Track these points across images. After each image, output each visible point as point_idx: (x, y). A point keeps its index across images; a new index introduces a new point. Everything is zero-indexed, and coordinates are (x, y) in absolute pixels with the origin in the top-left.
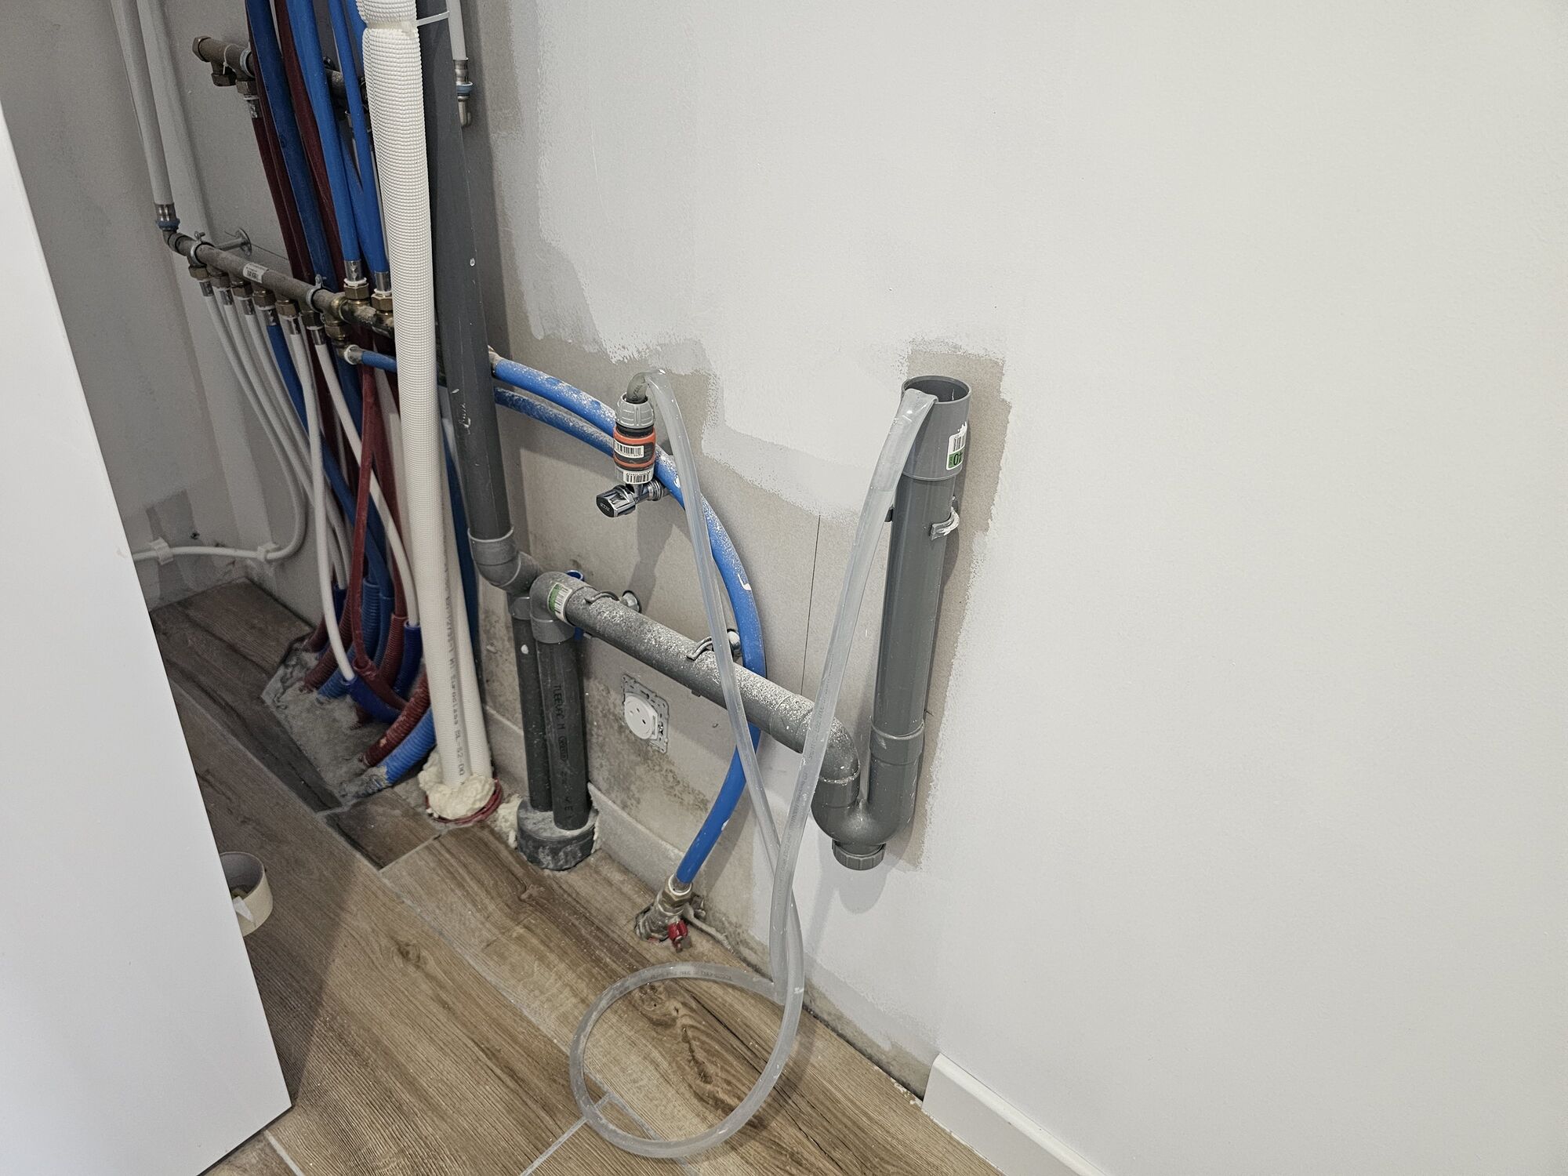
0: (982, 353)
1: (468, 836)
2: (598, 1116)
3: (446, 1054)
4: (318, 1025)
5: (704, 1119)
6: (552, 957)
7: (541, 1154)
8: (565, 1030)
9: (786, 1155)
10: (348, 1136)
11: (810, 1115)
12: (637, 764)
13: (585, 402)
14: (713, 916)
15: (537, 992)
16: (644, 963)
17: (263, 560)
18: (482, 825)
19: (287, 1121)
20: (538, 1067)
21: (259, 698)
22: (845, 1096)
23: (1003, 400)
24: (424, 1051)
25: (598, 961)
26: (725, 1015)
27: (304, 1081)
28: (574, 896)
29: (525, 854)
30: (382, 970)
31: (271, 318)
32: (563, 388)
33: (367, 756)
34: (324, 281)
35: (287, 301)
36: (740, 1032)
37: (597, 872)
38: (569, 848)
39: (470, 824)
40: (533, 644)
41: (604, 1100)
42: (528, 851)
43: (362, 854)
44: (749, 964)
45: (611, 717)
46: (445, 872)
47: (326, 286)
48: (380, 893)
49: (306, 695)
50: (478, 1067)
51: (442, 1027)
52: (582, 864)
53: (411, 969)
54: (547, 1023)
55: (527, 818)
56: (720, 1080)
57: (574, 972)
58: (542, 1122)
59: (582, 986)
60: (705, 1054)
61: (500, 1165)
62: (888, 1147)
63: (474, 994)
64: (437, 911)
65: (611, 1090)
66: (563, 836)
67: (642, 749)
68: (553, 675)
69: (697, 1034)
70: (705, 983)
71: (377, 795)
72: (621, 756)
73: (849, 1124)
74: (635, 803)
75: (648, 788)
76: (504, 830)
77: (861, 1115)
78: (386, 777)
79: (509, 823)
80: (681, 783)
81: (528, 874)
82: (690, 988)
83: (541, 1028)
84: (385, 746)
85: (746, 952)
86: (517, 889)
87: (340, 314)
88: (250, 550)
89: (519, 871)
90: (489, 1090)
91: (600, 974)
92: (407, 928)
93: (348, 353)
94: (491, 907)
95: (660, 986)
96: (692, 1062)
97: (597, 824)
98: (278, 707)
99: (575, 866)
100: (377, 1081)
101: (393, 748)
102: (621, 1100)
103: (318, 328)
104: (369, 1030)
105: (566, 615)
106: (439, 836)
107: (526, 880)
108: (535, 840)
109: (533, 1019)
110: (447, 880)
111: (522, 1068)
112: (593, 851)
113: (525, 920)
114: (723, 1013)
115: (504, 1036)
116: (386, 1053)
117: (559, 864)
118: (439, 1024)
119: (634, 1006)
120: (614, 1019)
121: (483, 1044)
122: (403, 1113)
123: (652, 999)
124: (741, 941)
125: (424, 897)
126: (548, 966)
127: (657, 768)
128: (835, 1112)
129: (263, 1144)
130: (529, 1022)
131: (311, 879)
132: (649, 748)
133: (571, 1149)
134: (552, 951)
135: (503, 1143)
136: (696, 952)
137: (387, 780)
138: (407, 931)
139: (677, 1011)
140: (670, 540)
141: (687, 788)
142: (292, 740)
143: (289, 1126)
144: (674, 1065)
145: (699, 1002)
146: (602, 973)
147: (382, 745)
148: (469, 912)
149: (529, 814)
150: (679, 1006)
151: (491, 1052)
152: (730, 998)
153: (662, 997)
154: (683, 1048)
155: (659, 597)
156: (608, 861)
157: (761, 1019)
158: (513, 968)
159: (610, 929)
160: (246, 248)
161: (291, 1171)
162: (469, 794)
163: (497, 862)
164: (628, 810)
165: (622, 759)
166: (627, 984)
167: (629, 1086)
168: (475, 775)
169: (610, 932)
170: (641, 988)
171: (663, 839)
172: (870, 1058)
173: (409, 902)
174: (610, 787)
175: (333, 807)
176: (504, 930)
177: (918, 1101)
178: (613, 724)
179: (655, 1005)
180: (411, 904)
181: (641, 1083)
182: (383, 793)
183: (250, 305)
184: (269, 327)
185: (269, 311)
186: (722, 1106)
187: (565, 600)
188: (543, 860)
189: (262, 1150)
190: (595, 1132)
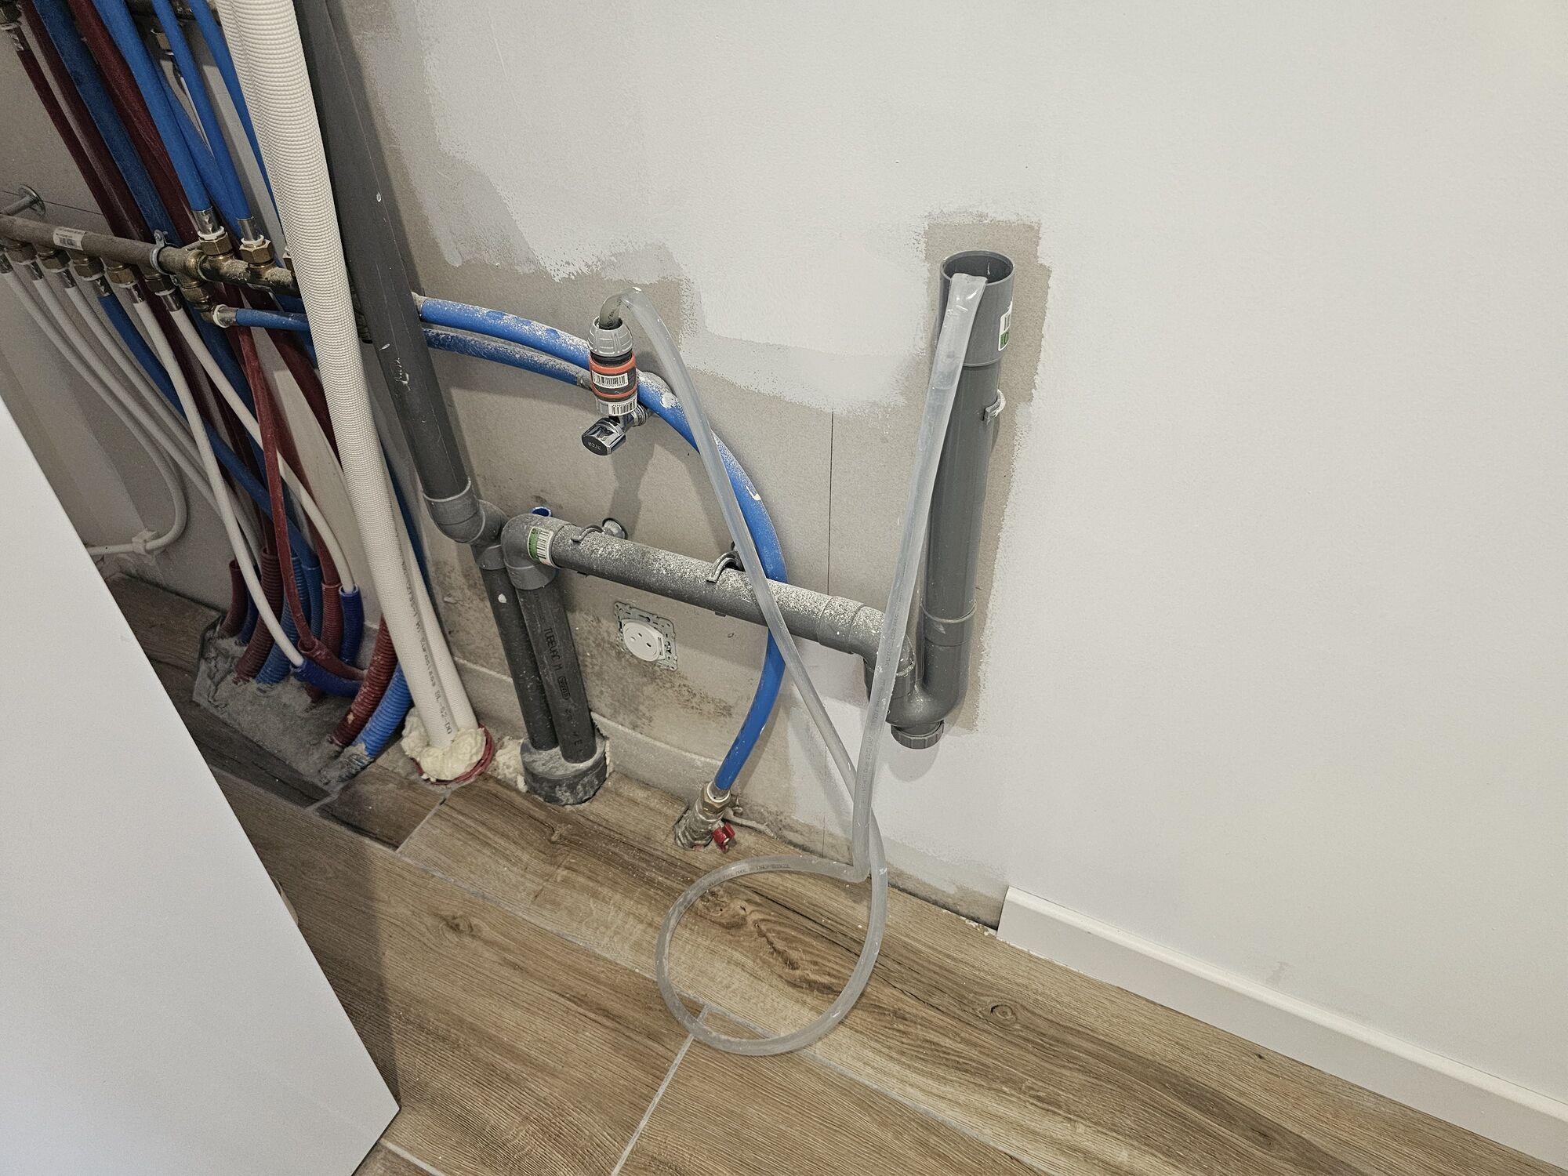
0: (1013, 218)
1: (475, 792)
2: (707, 1031)
3: (533, 1013)
4: (394, 1023)
5: (804, 1003)
6: (605, 891)
7: (662, 1081)
8: (644, 958)
9: (890, 1015)
10: (466, 1120)
11: (900, 971)
12: (644, 684)
13: (540, 333)
14: (750, 810)
15: (602, 929)
16: (697, 872)
17: (142, 552)
18: (485, 777)
19: (400, 1125)
20: (629, 1000)
21: (191, 701)
22: (924, 945)
23: (1041, 265)
24: (511, 1017)
25: (650, 882)
26: (791, 901)
27: (400, 1080)
28: (604, 824)
29: (540, 795)
30: (437, 949)
31: (102, 289)
32: (509, 320)
33: (337, 736)
34: (166, 236)
35: (121, 266)
36: (809, 912)
37: (619, 795)
38: (586, 780)
39: (472, 780)
40: (512, 592)
41: (705, 1012)
42: (544, 793)
43: (371, 838)
44: (796, 845)
45: (606, 645)
46: (463, 834)
47: (170, 242)
48: (405, 874)
49: (243, 686)
50: (571, 1017)
51: (520, 989)
52: (601, 791)
53: (467, 940)
54: (625, 957)
55: (534, 761)
56: (806, 963)
57: (631, 899)
58: (652, 1050)
59: (643, 910)
60: (784, 942)
61: (627, 1103)
62: (978, 980)
63: (540, 948)
64: (472, 876)
65: (707, 1001)
66: (577, 770)
67: (649, 671)
68: (542, 619)
69: (770, 925)
70: (760, 875)
71: (362, 773)
72: (623, 681)
73: (937, 969)
74: (646, 722)
75: (661, 705)
76: (509, 776)
77: (945, 959)
78: (367, 753)
79: (512, 769)
80: (698, 695)
81: (550, 814)
82: (750, 885)
83: (618, 962)
84: (353, 721)
85: (791, 836)
86: (545, 833)
87: (201, 274)
88: (124, 543)
89: (540, 814)
90: (590, 1035)
91: (658, 894)
92: (447, 902)
93: (218, 316)
94: (525, 857)
95: (719, 891)
96: (775, 954)
97: (608, 749)
98: (217, 706)
99: (594, 795)
100: (476, 1060)
101: (365, 721)
102: (720, 1008)
103: (171, 292)
104: (447, 1012)
105: (553, 559)
106: (445, 800)
107: (551, 822)
108: (549, 781)
109: (607, 956)
110: (470, 843)
111: (614, 1005)
112: (607, 776)
113: (565, 862)
114: (787, 899)
115: (585, 980)
116: (473, 1029)
117: (579, 797)
118: (516, 986)
119: (701, 916)
120: (686, 934)
121: (567, 993)
122: (515, 1083)
123: (716, 905)
124: (784, 827)
125: (454, 865)
126: (603, 900)
127: (668, 685)
128: (921, 962)
129: (383, 1153)
130: (605, 959)
131: (327, 879)
132: (656, 668)
133: (689, 1068)
134: (602, 885)
135: (622, 1082)
136: (742, 848)
137: (367, 756)
138: (448, 904)
139: (745, 910)
140: (653, 460)
141: (705, 698)
142: (243, 736)
143: (404, 1129)
144: (758, 961)
145: (762, 895)
146: (659, 892)
147: (350, 722)
148: (504, 868)
149: (534, 756)
150: (744, 904)
151: (579, 999)
152: (789, 883)
153: (725, 899)
154: (761, 943)
155: (646, 520)
156: (626, 781)
157: (825, 895)
158: (570, 912)
159: (651, 848)
160: (37, 207)
161: (422, 1170)
162: (464, 751)
163: (513, 811)
164: (639, 729)
165: (625, 683)
166: (689, 897)
167: (723, 993)
168: (462, 730)
169: (652, 851)
170: (702, 897)
171: (687, 751)
172: (935, 903)
173: (439, 874)
174: (615, 711)
175: (322, 799)
176: (547, 877)
177: (992, 931)
178: (610, 651)
179: (721, 910)
180: (442, 876)
181: (734, 987)
182: (368, 769)
183: (68, 277)
184: (101, 299)
185: (97, 280)
186: (816, 986)
187: (548, 544)
188: (562, 798)
189: (384, 1159)
190: (705, 1045)
